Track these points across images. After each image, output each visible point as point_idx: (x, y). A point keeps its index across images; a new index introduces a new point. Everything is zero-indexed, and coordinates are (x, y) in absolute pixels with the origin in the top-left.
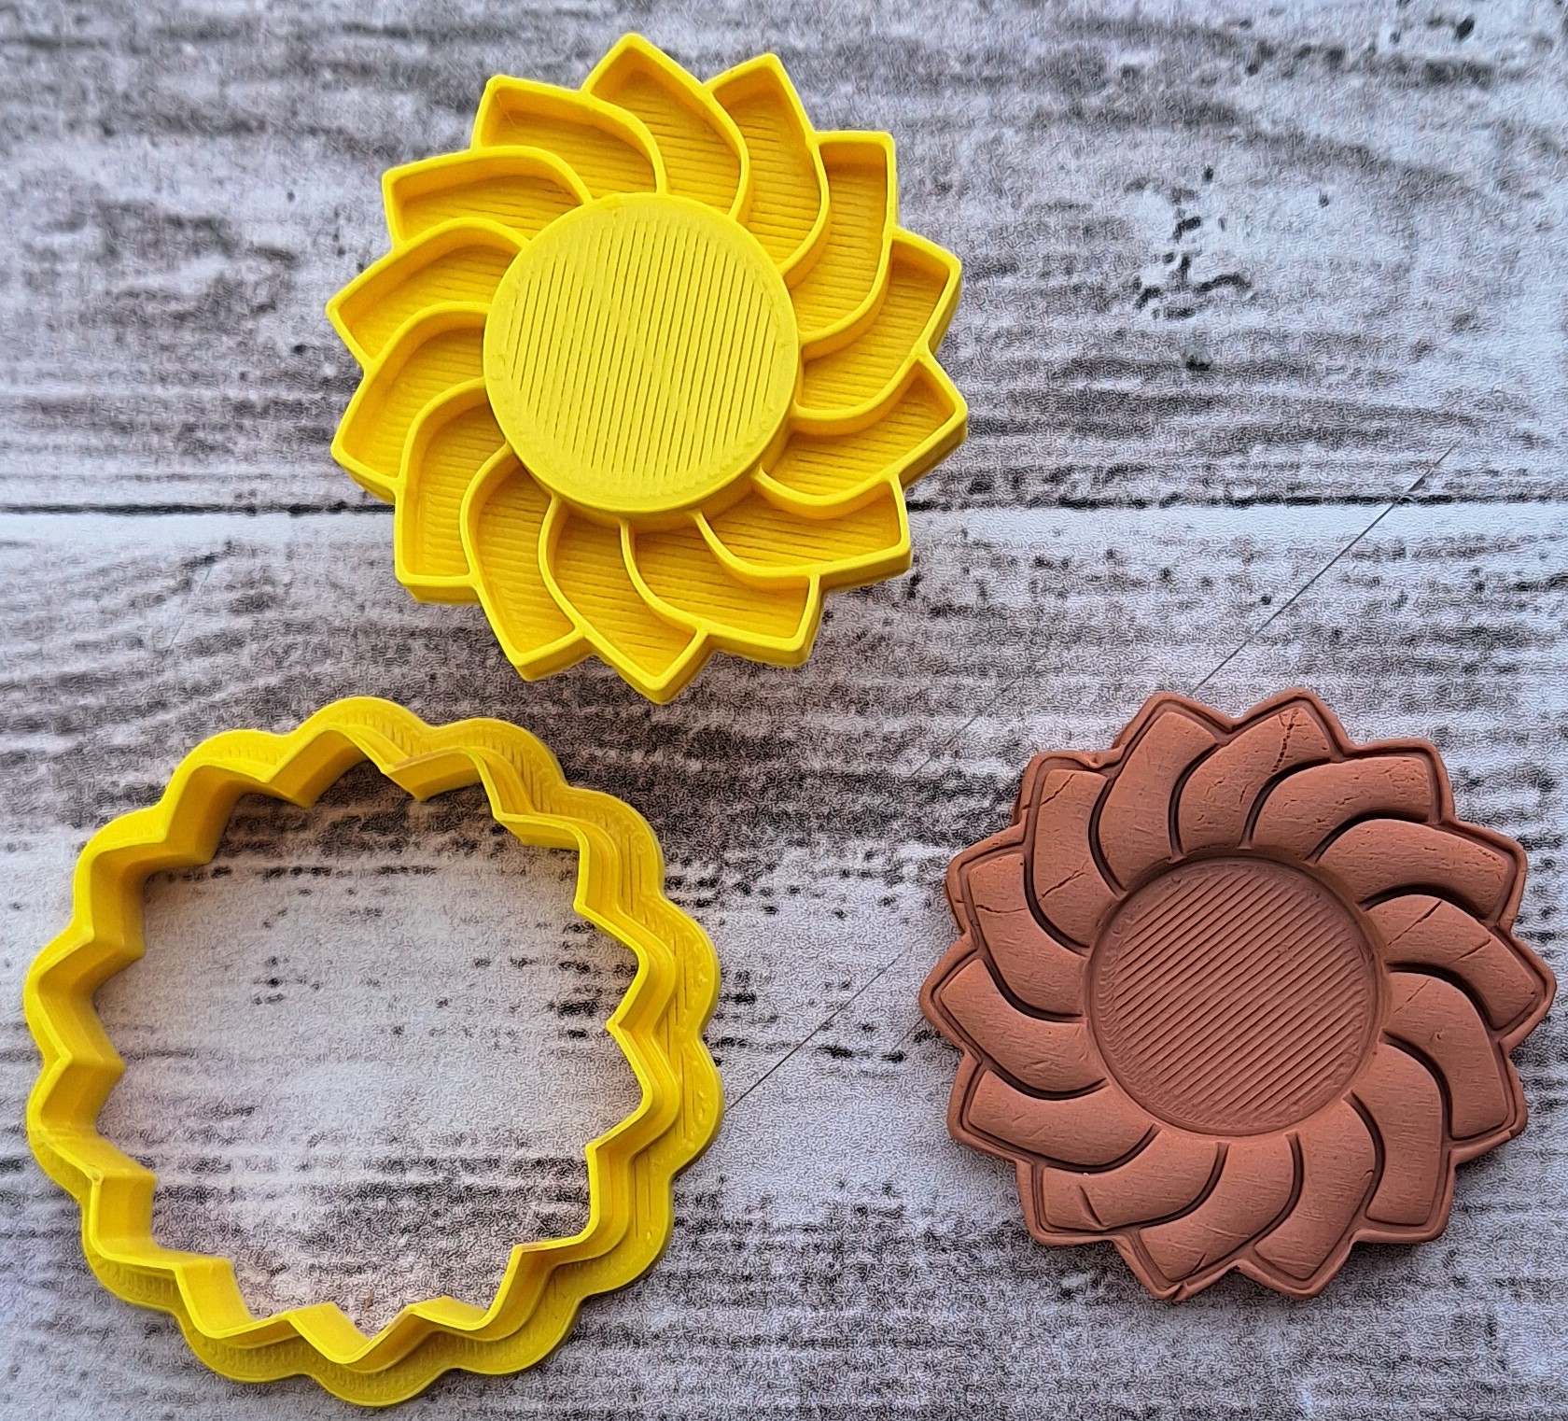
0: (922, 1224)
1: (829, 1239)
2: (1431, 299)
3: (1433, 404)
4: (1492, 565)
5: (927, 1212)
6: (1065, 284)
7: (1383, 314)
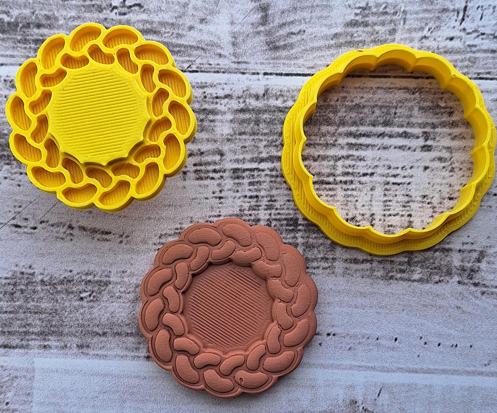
0: (40, 277)
1: (13, 281)
2: (194, 13)
3: (194, 44)
4: (209, 91)
5: (41, 274)
6: (90, 4)
7: (180, 17)
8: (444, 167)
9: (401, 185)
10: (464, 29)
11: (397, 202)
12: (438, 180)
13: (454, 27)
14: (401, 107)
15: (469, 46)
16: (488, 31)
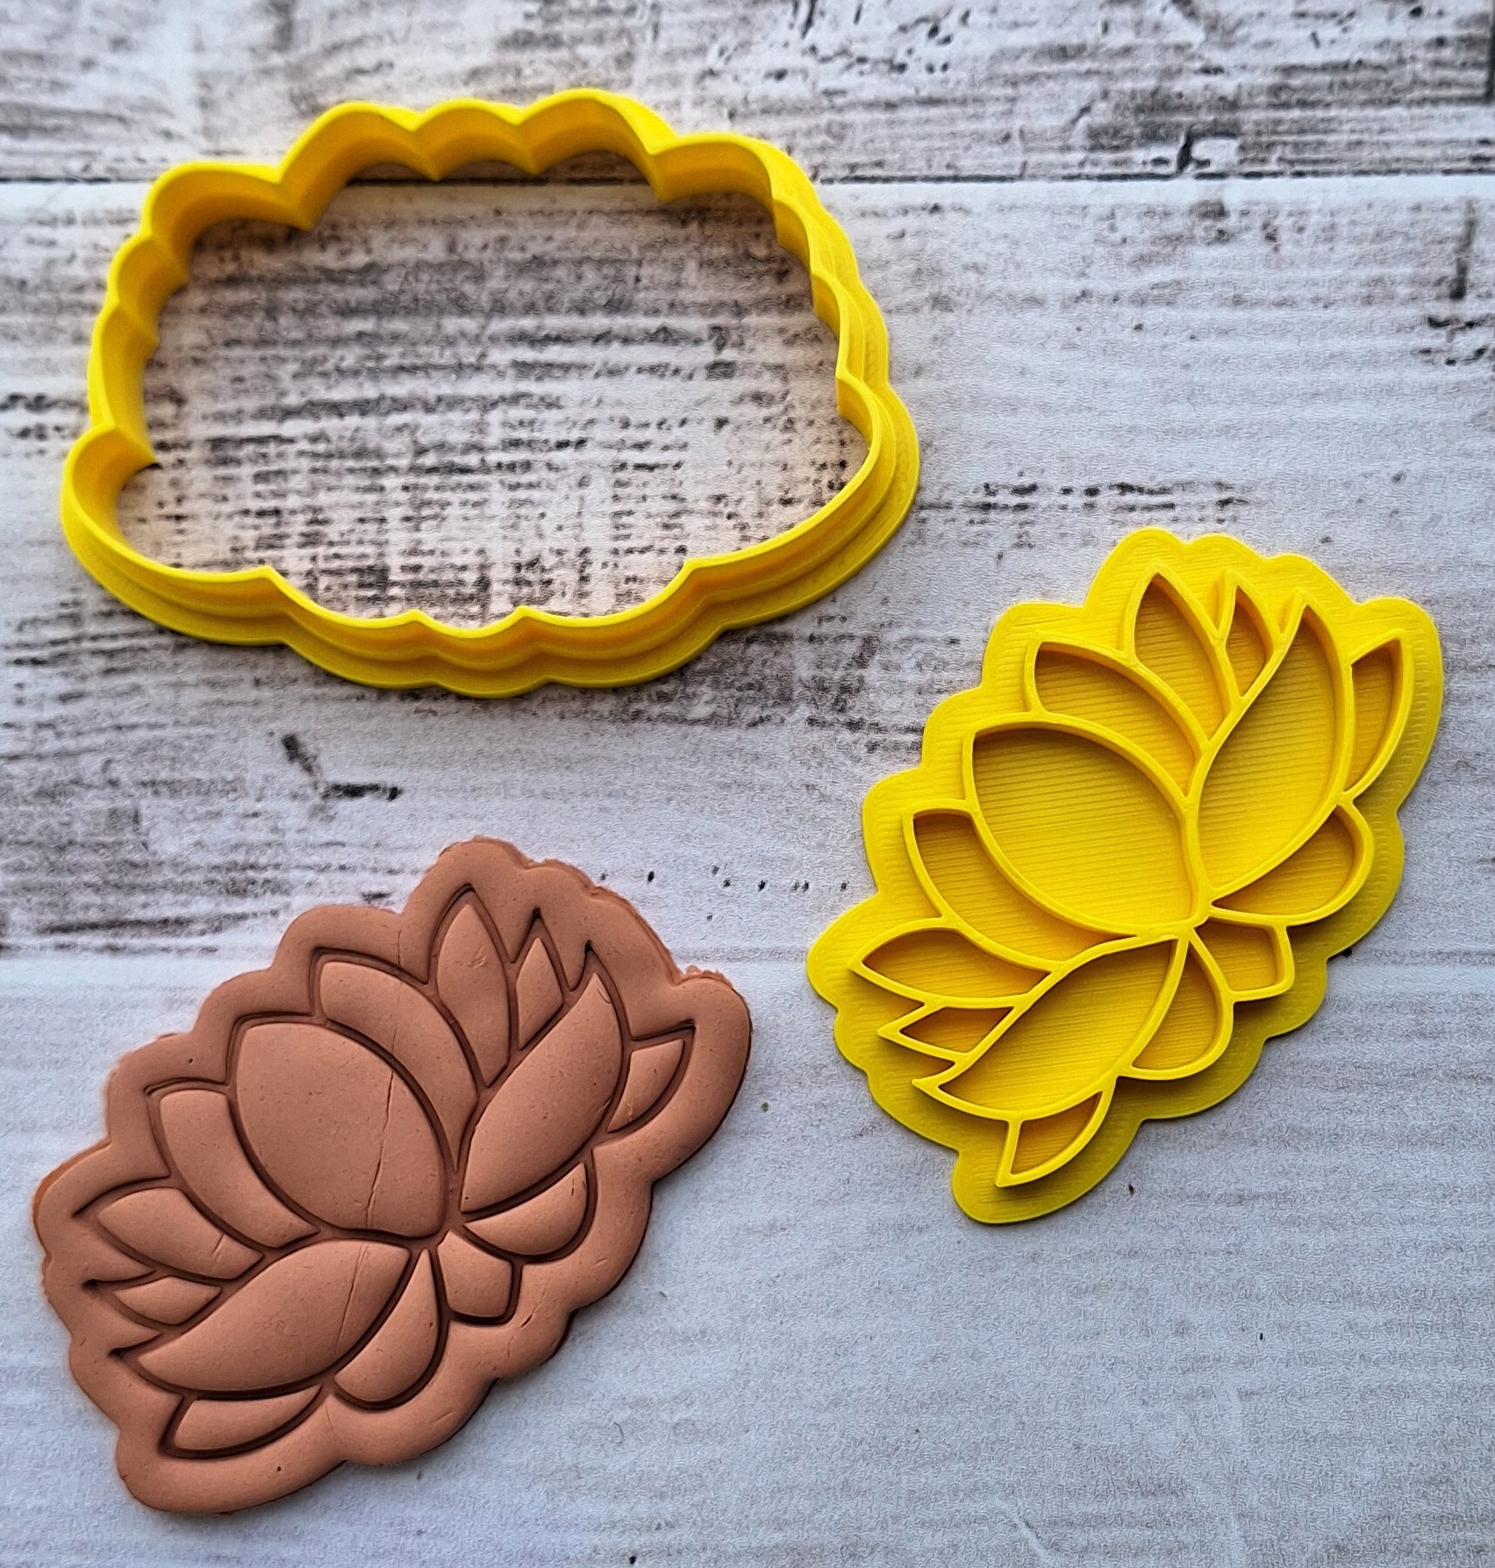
8: (767, 420)
9: (657, 471)
10: (813, 49)
11: (649, 516)
12: (752, 455)
13: (786, 45)
14: (652, 261)
15: (829, 93)
16: (875, 51)
